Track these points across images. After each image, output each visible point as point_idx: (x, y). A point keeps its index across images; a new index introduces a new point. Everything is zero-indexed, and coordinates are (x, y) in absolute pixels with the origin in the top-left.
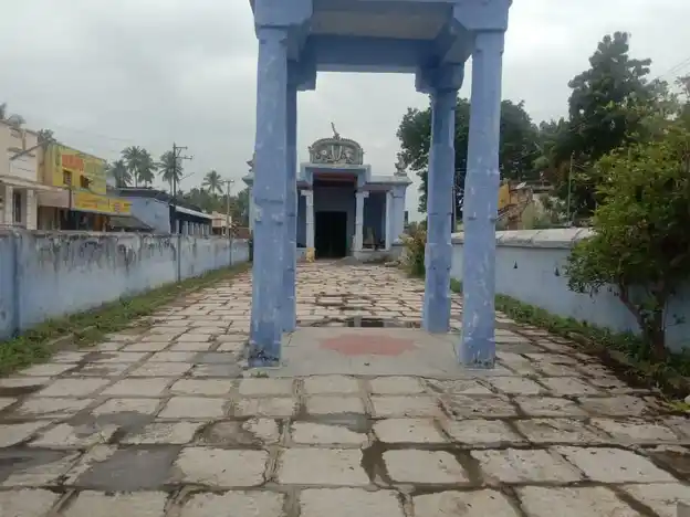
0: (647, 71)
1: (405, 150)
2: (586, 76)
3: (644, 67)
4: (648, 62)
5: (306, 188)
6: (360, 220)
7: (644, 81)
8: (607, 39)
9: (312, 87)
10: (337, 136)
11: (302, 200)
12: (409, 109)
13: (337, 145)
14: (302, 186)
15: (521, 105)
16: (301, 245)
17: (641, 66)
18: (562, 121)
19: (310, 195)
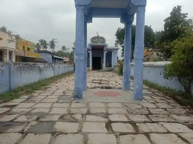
0: (187, 17)
1: (117, 40)
2: (169, 18)
4: (187, 14)
5: (90, 50)
7: (186, 19)
8: (175, 7)
9: (91, 22)
11: (89, 54)
12: (119, 28)
13: (98, 38)
14: (88, 50)
15: (150, 26)
16: (88, 66)
18: (162, 31)
19: (91, 52)
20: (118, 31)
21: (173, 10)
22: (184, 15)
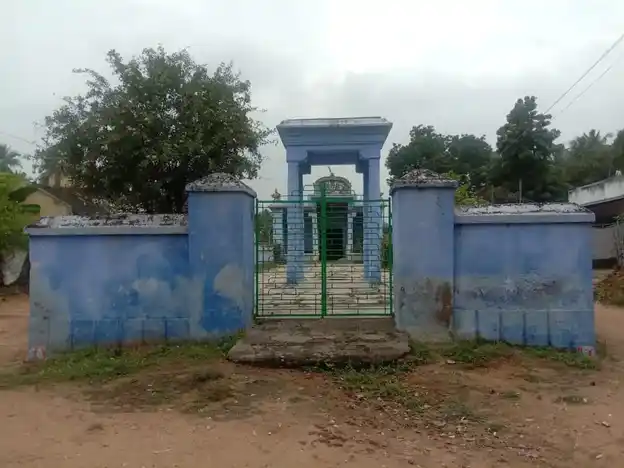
0: (548, 123)
2: (506, 127)
3: (546, 120)
4: (550, 117)
5: (312, 211)
6: (350, 231)
7: (546, 131)
8: (520, 101)
9: (310, 173)
10: (332, 175)
11: (308, 221)
13: (332, 181)
14: (307, 212)
15: (482, 138)
16: (309, 250)
17: (544, 120)
19: (314, 215)
20: (392, 151)
21: (516, 105)
22: (541, 117)
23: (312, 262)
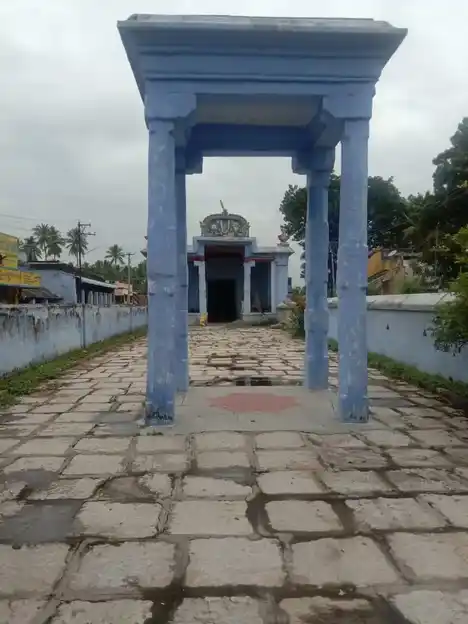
1: (287, 223)
5: (198, 259)
9: (200, 171)
10: (225, 211)
12: (290, 186)
13: (225, 220)
14: (192, 258)
15: (390, 180)
16: (194, 310)
18: (428, 193)
20: (287, 194)
21: (461, 127)
23: (197, 324)
